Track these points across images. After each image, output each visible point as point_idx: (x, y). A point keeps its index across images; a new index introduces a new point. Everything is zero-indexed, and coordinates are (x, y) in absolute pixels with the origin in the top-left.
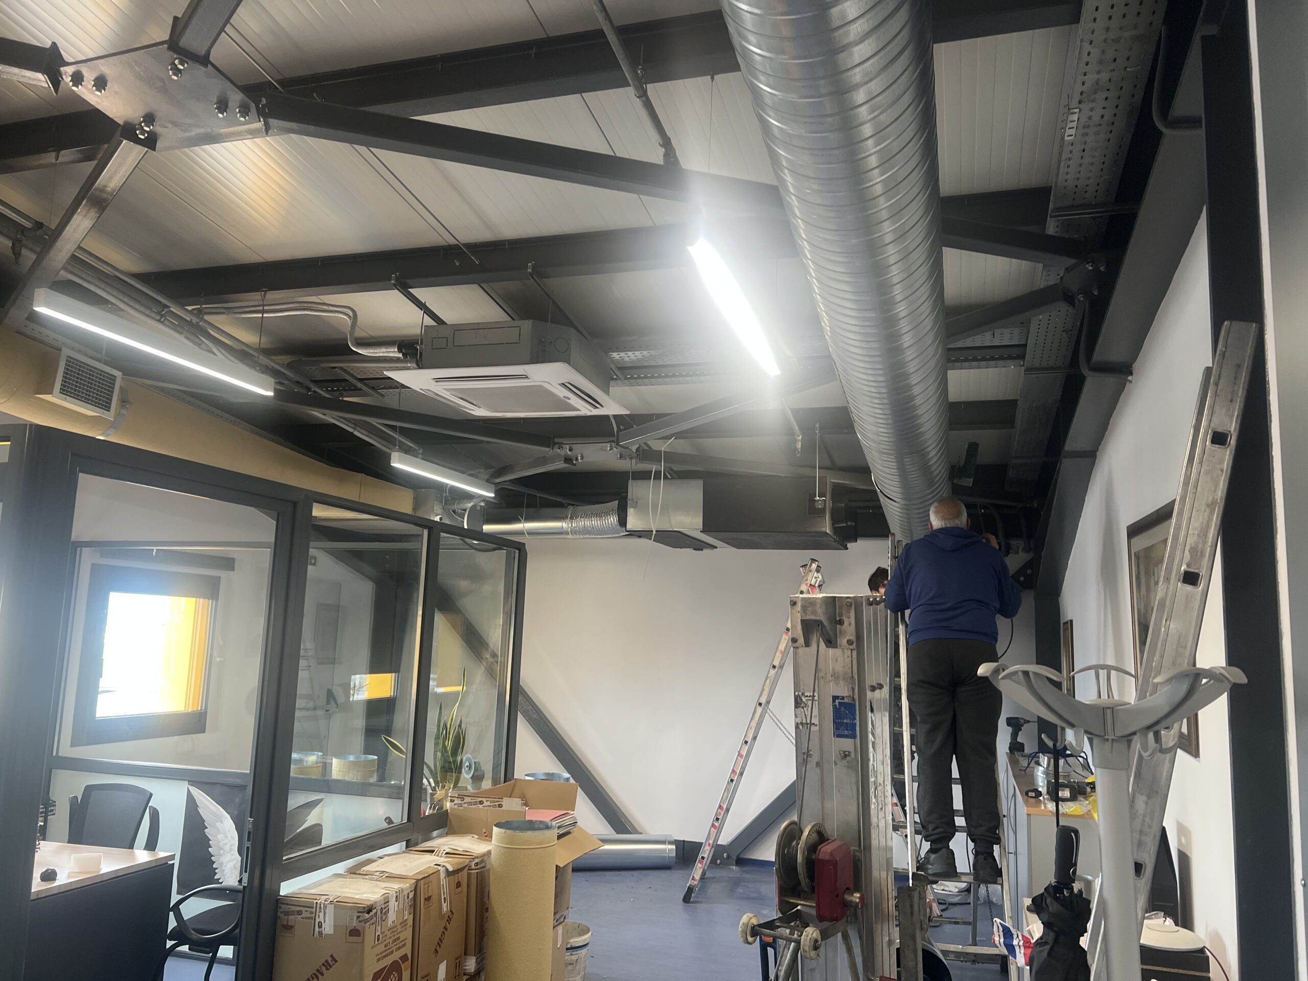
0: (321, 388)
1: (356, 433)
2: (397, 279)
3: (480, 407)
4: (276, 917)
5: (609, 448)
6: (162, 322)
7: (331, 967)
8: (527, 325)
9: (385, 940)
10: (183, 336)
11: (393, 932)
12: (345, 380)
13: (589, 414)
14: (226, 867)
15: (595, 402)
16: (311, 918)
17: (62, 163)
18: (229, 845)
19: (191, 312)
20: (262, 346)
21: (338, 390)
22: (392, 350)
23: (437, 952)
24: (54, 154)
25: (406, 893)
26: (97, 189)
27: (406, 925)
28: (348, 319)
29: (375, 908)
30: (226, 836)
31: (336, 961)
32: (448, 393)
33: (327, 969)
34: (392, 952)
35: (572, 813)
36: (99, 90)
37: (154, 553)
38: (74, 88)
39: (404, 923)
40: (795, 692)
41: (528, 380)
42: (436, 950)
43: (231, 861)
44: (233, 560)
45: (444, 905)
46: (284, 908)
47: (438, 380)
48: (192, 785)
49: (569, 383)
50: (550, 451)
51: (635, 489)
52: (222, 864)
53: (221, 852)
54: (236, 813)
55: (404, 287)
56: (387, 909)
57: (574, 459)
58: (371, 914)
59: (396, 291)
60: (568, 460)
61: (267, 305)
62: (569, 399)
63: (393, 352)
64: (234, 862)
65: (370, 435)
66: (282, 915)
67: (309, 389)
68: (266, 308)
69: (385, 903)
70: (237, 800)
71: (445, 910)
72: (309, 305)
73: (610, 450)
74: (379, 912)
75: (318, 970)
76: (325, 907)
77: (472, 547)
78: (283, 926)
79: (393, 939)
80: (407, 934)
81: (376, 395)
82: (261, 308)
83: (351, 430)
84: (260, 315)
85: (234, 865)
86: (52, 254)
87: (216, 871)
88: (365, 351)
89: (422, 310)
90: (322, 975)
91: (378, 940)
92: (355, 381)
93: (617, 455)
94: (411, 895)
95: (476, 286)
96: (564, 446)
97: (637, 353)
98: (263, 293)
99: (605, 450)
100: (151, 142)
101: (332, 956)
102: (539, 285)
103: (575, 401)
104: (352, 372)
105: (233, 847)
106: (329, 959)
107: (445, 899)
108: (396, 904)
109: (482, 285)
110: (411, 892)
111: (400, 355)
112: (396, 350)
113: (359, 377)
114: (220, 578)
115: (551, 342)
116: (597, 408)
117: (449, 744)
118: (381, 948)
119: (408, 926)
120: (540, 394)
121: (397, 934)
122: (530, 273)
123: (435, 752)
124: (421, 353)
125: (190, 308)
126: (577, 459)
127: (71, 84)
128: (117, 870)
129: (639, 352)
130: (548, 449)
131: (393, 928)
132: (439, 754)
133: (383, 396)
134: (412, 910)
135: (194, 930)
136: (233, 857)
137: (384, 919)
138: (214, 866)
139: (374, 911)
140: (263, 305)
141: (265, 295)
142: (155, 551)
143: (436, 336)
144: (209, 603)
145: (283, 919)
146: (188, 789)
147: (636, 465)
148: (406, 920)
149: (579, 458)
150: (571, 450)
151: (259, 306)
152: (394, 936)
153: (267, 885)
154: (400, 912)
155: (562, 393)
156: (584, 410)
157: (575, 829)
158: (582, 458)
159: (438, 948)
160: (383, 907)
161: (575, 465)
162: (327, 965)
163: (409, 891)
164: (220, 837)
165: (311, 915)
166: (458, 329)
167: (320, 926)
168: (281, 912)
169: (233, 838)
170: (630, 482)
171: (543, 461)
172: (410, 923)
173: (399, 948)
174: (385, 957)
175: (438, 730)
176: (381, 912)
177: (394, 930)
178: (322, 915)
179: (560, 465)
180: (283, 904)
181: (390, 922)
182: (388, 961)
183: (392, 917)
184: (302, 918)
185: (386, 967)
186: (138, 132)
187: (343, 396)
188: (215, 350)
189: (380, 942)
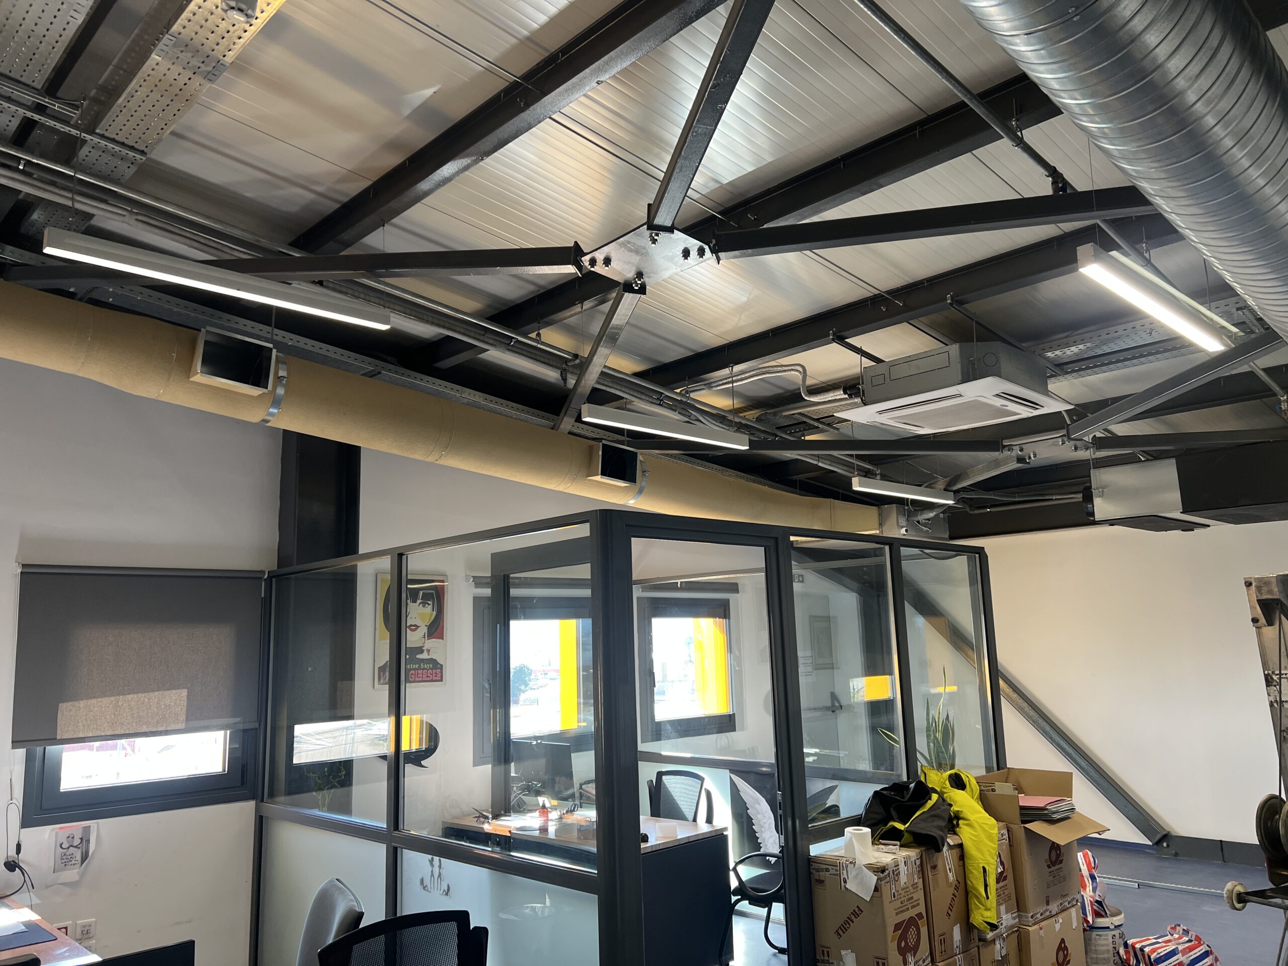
0: (786, 433)
1: (820, 464)
2: (834, 334)
3: (923, 428)
4: (810, 874)
5: (1061, 443)
6: (661, 405)
7: (858, 916)
8: (954, 349)
9: (900, 898)
10: (677, 412)
11: (907, 892)
12: (805, 422)
13: (1031, 415)
14: (768, 842)
15: (1034, 405)
16: (837, 875)
17: (585, 310)
18: (767, 824)
19: (680, 394)
20: (735, 407)
21: (800, 431)
22: (839, 393)
23: (950, 916)
24: (579, 305)
25: (913, 859)
26: (613, 328)
27: (917, 887)
28: (799, 374)
29: (888, 869)
30: (764, 816)
31: (862, 911)
32: (891, 421)
33: (856, 918)
34: (908, 909)
35: (1069, 799)
36: (607, 266)
37: (679, 585)
38: (592, 269)
39: (915, 885)
40: (1264, 672)
41: (963, 398)
42: (948, 913)
43: (770, 837)
44: (736, 584)
45: (950, 875)
46: (815, 865)
47: (880, 412)
48: (732, 773)
49: (1003, 393)
50: (1000, 455)
51: (1100, 477)
52: (764, 839)
53: (763, 829)
54: (769, 796)
55: (840, 339)
56: (898, 871)
57: (1027, 458)
58: (885, 874)
59: (835, 344)
60: (1020, 460)
61: (734, 376)
62: (1007, 406)
63: (839, 394)
64: (774, 838)
65: (833, 464)
66: (814, 872)
67: (777, 436)
68: (734, 378)
69: (896, 866)
70: (768, 786)
71: (952, 879)
72: (767, 369)
73: (1063, 444)
74: (891, 873)
75: (848, 918)
76: (847, 866)
77: (931, 556)
78: (816, 880)
79: (907, 897)
80: (919, 895)
81: (832, 430)
82: (730, 380)
83: (815, 462)
84: (731, 385)
85: (774, 841)
86: (587, 376)
87: (761, 845)
88: (816, 398)
89: (859, 354)
90: (853, 922)
91: (894, 897)
92: (812, 422)
93: (1071, 448)
94: (918, 862)
95: (905, 324)
96: (1014, 447)
97: (1073, 348)
98: (730, 368)
99: (1057, 445)
100: (642, 290)
101: (858, 907)
102: (961, 312)
103: (1012, 407)
104: (809, 415)
105: (771, 826)
106: (856, 909)
107: (950, 869)
108: (906, 868)
109: (910, 322)
110: (917, 859)
111: (846, 396)
112: (842, 392)
113: (816, 417)
114: (728, 601)
115: (980, 359)
116: (1037, 409)
117: (939, 736)
118: (898, 904)
119: (919, 889)
120: (976, 406)
121: (910, 894)
122: (950, 303)
123: (928, 743)
124: (863, 391)
125: (678, 391)
126: (1030, 458)
127: (590, 266)
128: (689, 837)
129: (1074, 347)
130: (998, 453)
131: (906, 888)
132: (932, 745)
133: (839, 429)
134: (921, 875)
135: (750, 888)
136: (772, 834)
137: (897, 879)
138: (759, 841)
139: (887, 872)
140: (732, 377)
141: (732, 369)
142: (679, 583)
143: (874, 375)
144: (726, 622)
145: (816, 875)
146: (730, 777)
147: (1094, 454)
148: (916, 883)
149: (1032, 456)
150: (1021, 450)
151: (729, 378)
152: (908, 895)
153: (799, 848)
154: (910, 875)
155: (999, 402)
156: (1025, 412)
157: (1074, 815)
158: (1035, 456)
159: (950, 912)
160: (894, 869)
161: (1029, 463)
162: (856, 915)
163: (916, 858)
164: (759, 816)
165: (836, 873)
166: (894, 364)
167: (845, 882)
168: (813, 869)
169: (769, 818)
170: (1092, 471)
171: (997, 463)
172: (921, 885)
173: (913, 907)
174: (902, 912)
175: (928, 723)
176: (893, 874)
177: (907, 890)
178: (845, 872)
179: (1014, 466)
180: (812, 862)
181: (902, 883)
182: (906, 916)
183: (903, 879)
184: (830, 874)
185: (905, 920)
186: (634, 285)
187: (804, 435)
188: (701, 418)
189: (896, 898)
